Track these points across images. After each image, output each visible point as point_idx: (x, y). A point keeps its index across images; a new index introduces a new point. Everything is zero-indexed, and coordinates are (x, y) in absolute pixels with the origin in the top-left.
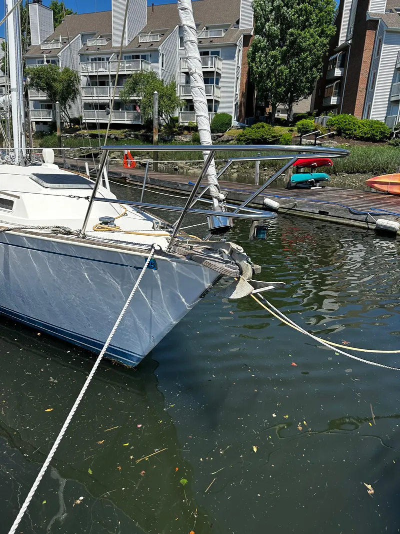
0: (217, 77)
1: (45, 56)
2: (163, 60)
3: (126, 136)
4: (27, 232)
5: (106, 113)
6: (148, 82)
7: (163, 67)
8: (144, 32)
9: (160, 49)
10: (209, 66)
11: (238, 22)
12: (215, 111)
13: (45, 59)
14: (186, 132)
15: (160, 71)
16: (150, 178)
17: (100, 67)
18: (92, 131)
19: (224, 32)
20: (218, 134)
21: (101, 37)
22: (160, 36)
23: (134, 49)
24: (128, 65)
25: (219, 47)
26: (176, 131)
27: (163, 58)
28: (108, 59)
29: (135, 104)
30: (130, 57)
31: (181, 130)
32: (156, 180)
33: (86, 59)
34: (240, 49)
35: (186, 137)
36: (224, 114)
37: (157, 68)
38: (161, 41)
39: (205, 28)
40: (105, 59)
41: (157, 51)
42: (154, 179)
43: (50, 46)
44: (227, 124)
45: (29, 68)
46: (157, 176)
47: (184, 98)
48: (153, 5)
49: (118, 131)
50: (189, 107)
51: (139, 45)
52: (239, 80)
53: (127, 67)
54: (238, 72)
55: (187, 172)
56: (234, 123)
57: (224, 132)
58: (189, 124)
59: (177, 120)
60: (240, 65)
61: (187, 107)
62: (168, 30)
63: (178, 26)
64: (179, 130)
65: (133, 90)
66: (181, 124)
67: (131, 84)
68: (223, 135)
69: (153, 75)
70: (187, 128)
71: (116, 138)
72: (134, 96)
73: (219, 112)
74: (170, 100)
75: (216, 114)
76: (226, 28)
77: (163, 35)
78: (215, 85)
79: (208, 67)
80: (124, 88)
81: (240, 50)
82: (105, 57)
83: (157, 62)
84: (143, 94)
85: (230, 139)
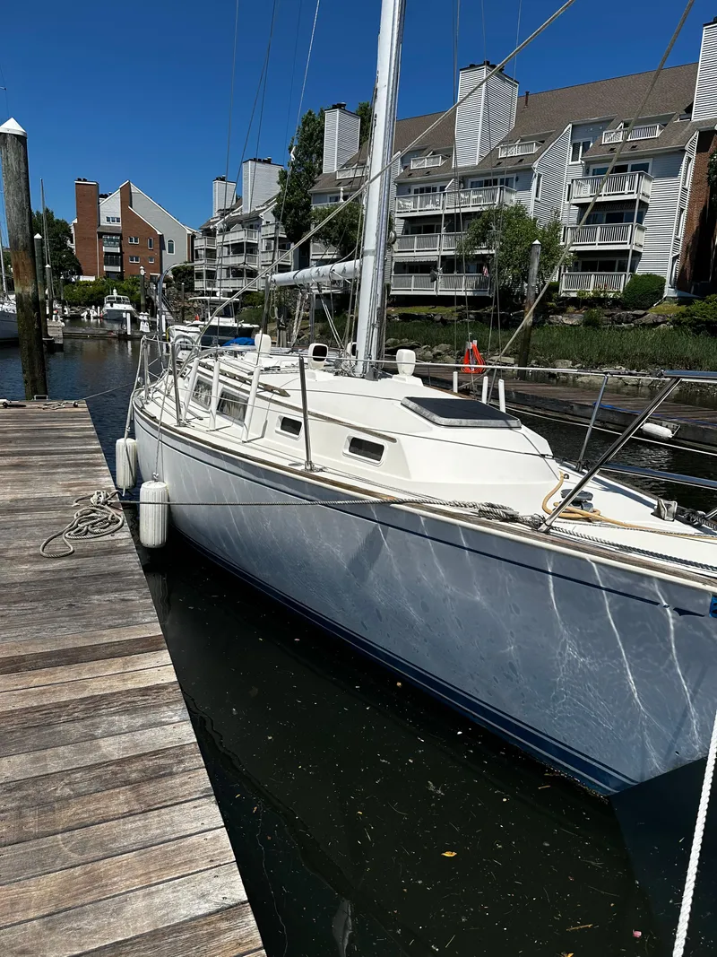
0: (641, 210)
1: (342, 189)
2: (538, 185)
3: (460, 318)
4: (435, 511)
5: (430, 279)
6: (509, 223)
7: (537, 196)
8: (508, 142)
9: (536, 166)
10: (626, 191)
11: (689, 110)
12: (632, 270)
13: (342, 194)
14: (571, 309)
15: (532, 203)
16: (516, 393)
17: (427, 203)
18: (404, 308)
19: (660, 129)
20: (635, 312)
21: (434, 154)
22: (537, 145)
23: (489, 169)
24: (475, 197)
25: (648, 157)
26: (552, 307)
27: (539, 181)
28: (442, 189)
29: (481, 262)
30: (480, 184)
31: (560, 305)
32: (528, 395)
33: (406, 190)
34: (691, 157)
35: (570, 318)
36: (649, 276)
37: (528, 200)
38: (538, 154)
39: (622, 124)
40: (438, 189)
41: (530, 170)
42: (524, 394)
43: (350, 174)
44: (656, 293)
45: (317, 210)
46: (527, 388)
47: (572, 249)
48: (527, 93)
49: (447, 309)
50: (580, 265)
51: (498, 162)
52: (685, 212)
53: (474, 201)
54: (683, 199)
55: (574, 380)
56: (669, 291)
57: (648, 308)
58: (579, 292)
59: (554, 288)
60: (688, 186)
61: (576, 264)
62: (551, 133)
63: (570, 125)
64: (558, 305)
65: (481, 238)
66: (563, 295)
67: (478, 228)
68: (645, 314)
69: (519, 212)
70: (574, 301)
71: (443, 321)
72: (481, 249)
73: (639, 271)
74: (547, 254)
75: (633, 276)
76: (665, 122)
77: (543, 142)
78: (635, 223)
79: (623, 194)
80: (464, 235)
81: (690, 159)
82: (438, 185)
83: (528, 188)
84: (498, 244)
85: (660, 321)
